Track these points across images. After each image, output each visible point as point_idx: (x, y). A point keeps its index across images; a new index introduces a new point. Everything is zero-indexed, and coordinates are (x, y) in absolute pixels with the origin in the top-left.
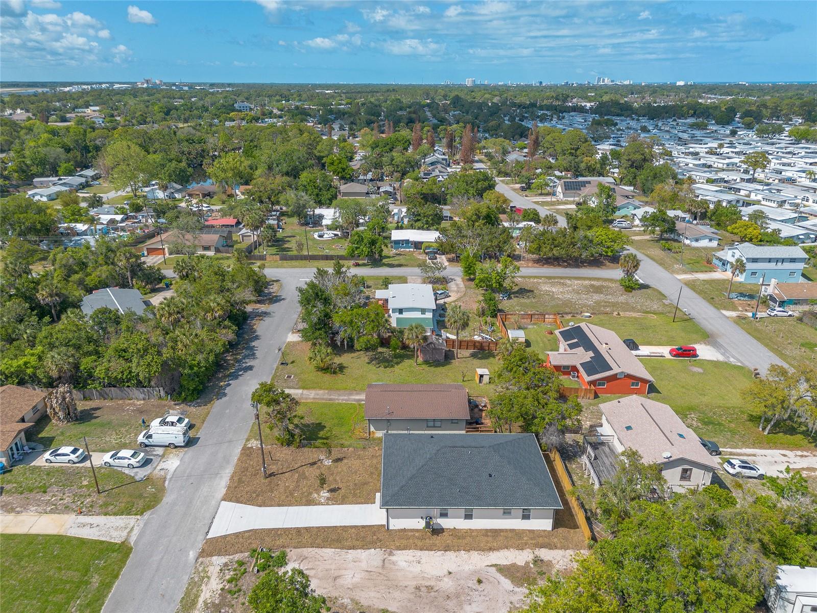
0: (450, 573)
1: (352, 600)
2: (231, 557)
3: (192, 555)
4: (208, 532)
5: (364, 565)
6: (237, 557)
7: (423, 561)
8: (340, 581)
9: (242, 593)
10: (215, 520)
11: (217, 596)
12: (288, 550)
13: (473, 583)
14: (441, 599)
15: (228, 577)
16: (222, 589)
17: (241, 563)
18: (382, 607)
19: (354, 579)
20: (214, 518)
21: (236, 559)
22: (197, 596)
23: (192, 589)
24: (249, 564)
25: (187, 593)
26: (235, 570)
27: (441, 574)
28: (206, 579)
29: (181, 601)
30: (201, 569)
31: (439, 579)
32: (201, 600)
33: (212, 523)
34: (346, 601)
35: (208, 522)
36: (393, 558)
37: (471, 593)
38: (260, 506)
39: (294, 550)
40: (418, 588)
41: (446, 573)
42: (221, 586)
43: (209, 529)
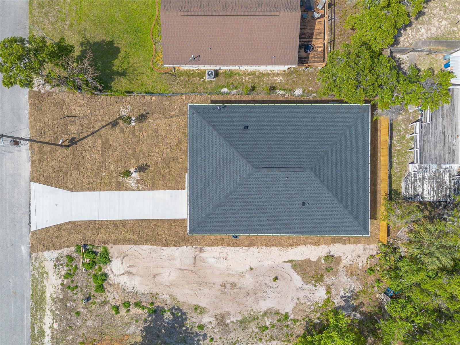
0: (251, 269)
1: (170, 296)
2: (60, 251)
3: (24, 250)
4: (30, 223)
5: (178, 263)
6: (66, 251)
7: (229, 257)
8: (158, 279)
9: (79, 289)
10: (33, 208)
11: (59, 291)
12: (109, 247)
13: (269, 280)
14: (242, 296)
15: (63, 273)
16: (62, 284)
17: (71, 258)
18: (195, 303)
19: (171, 277)
20: (30, 204)
21: (65, 254)
22: (43, 292)
23: (37, 286)
24: (77, 260)
25: (34, 290)
26: (67, 265)
27: (244, 270)
28: (45, 275)
29: (32, 298)
30: (37, 265)
31: (242, 275)
32: (48, 295)
33: (30, 211)
34: (166, 297)
35: (26, 210)
36: (203, 255)
37: (267, 290)
38: (71, 190)
39: (114, 246)
40: (223, 285)
41: (249, 269)
42: (60, 282)
43: (30, 219)
